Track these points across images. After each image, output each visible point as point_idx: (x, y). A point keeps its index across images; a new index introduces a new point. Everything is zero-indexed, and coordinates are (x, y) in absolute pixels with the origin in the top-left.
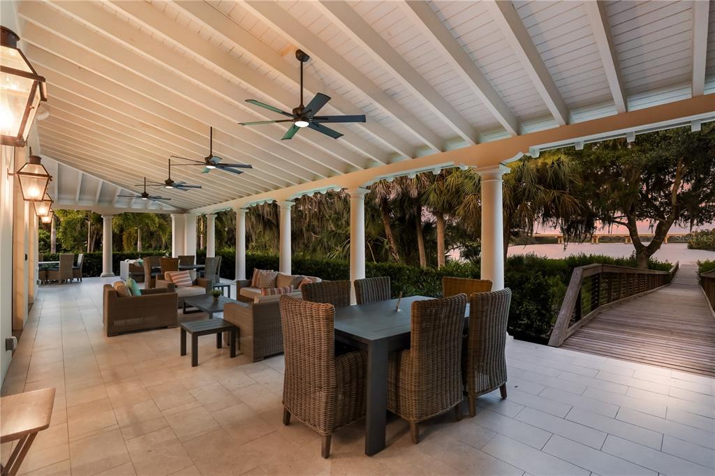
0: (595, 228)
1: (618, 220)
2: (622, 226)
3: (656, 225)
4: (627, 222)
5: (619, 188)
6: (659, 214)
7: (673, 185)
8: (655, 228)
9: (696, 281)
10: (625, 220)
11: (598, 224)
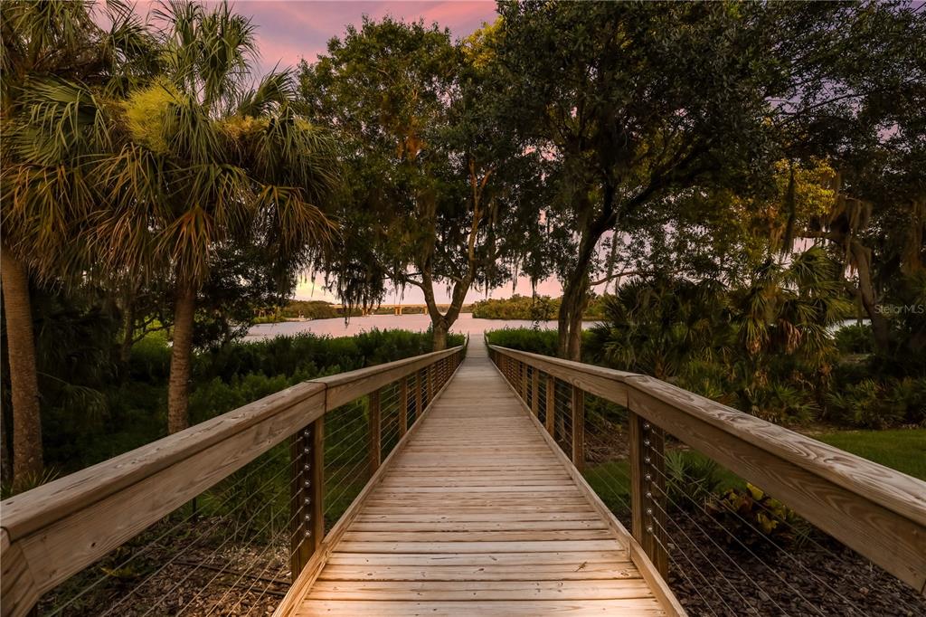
0: (385, 290)
1: (412, 278)
2: (416, 286)
3: (453, 287)
4: (421, 282)
5: (411, 228)
6: (455, 274)
7: (469, 236)
8: (452, 291)
9: (485, 353)
10: (419, 279)
11: (388, 283)
